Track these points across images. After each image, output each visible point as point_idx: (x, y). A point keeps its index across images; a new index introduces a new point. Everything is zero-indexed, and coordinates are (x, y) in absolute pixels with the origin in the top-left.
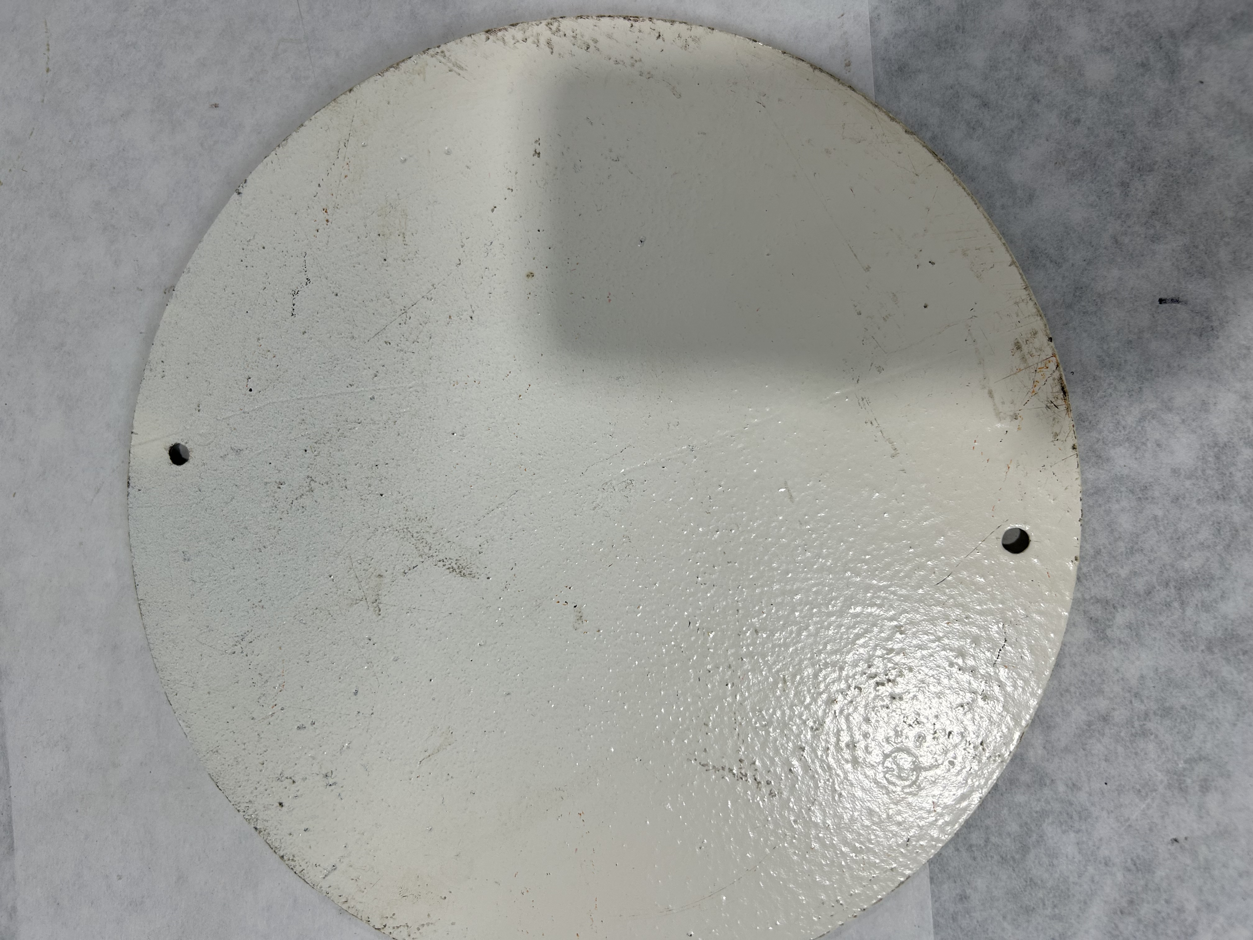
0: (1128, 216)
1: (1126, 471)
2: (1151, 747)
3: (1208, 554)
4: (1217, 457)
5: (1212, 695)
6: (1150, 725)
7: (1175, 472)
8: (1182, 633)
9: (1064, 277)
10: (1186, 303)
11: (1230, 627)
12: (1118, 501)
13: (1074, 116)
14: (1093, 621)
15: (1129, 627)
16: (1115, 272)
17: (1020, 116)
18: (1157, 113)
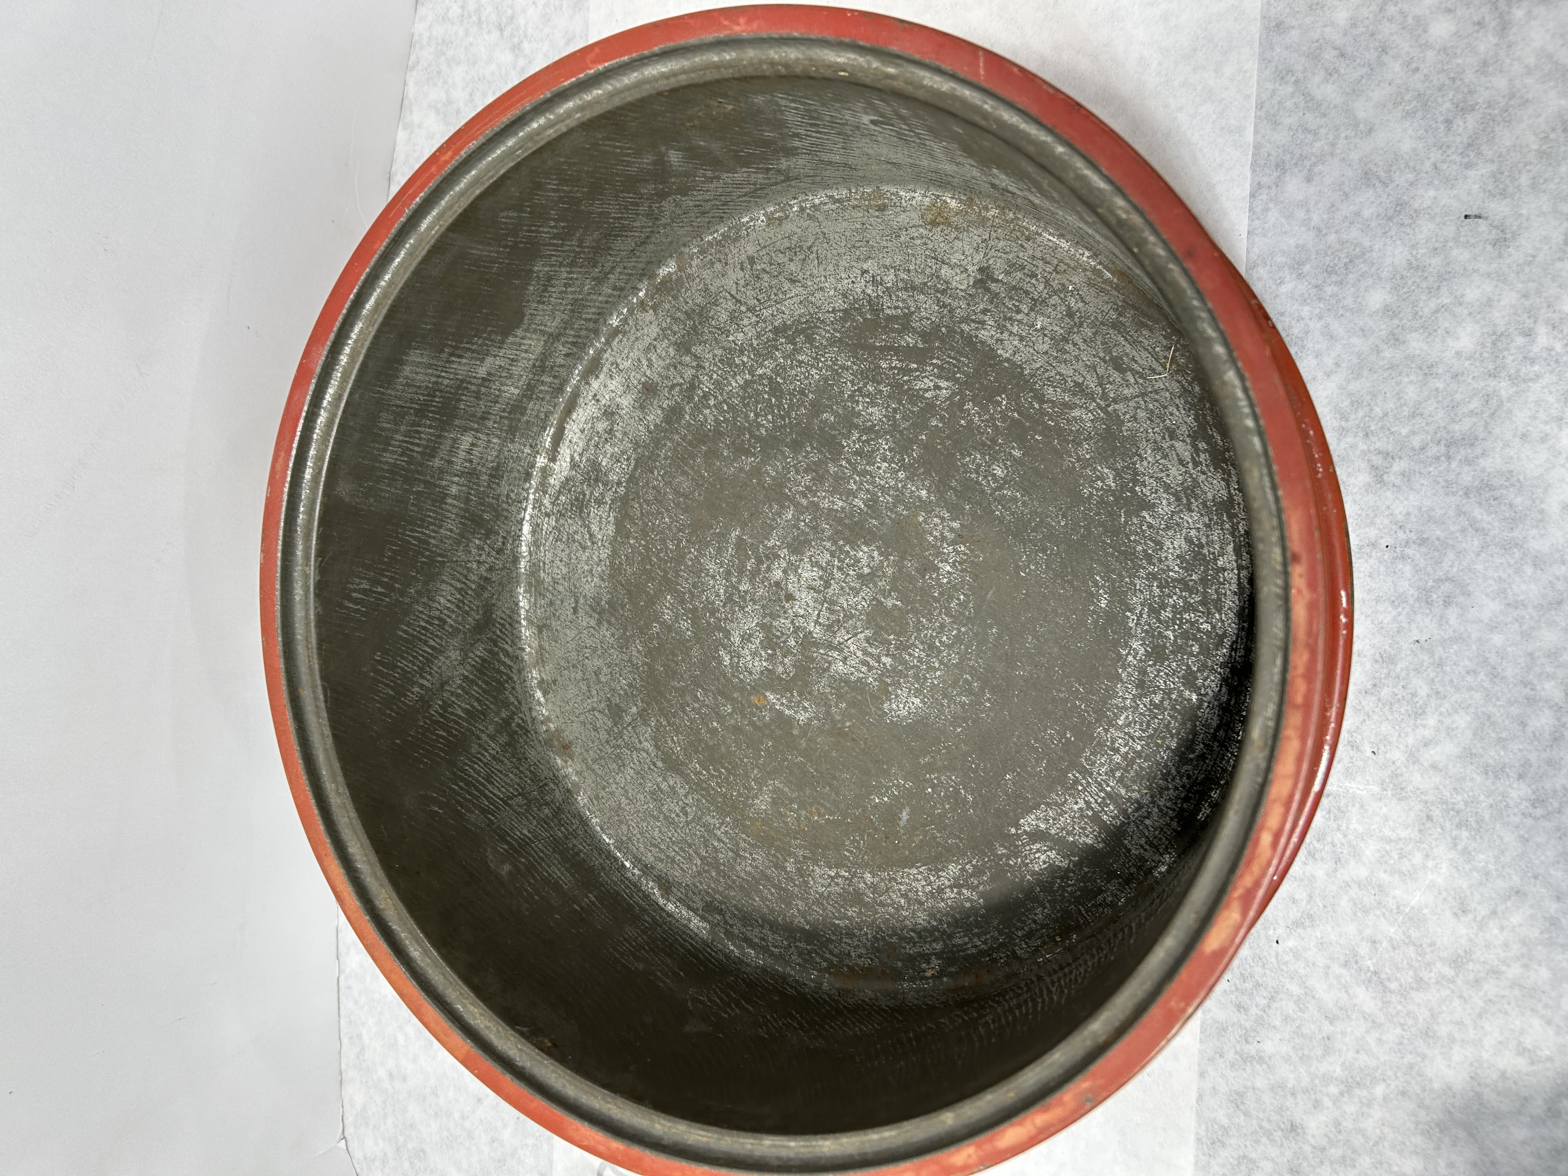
0: (1448, 147)
1: (1418, 352)
2: (1408, 569)
3: (1475, 420)
4: (1494, 344)
5: (1463, 530)
6: (1408, 551)
7: (1458, 353)
8: (1446, 481)
9: (1389, 195)
10: (1486, 218)
11: (1486, 479)
12: (1407, 375)
13: (1414, 65)
14: (1374, 468)
15: (1403, 474)
16: (1432, 193)
17: (1370, 65)
18: (1485, 63)
